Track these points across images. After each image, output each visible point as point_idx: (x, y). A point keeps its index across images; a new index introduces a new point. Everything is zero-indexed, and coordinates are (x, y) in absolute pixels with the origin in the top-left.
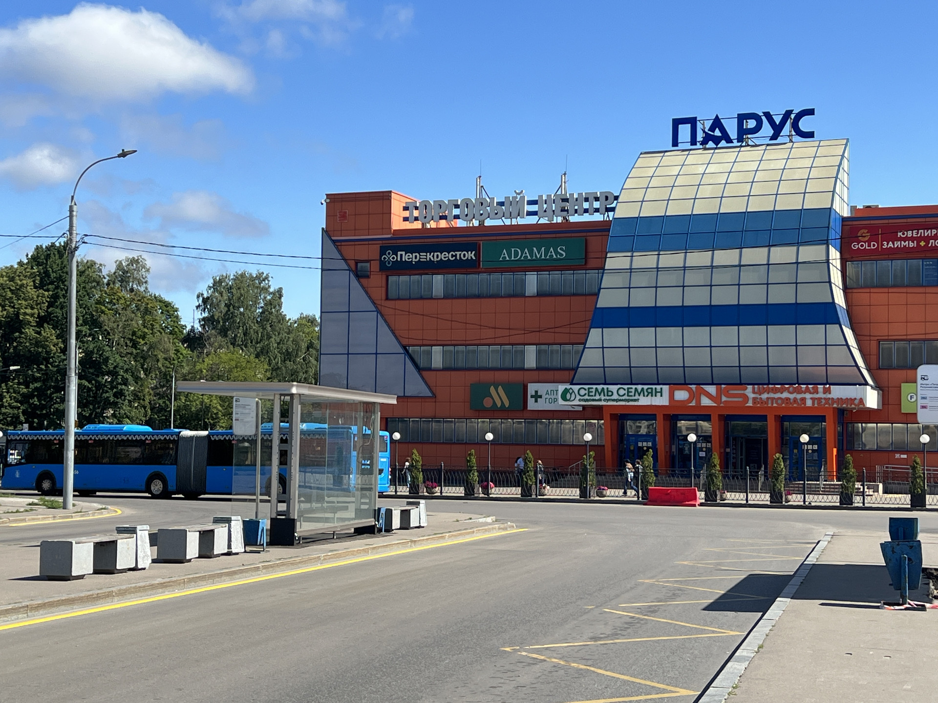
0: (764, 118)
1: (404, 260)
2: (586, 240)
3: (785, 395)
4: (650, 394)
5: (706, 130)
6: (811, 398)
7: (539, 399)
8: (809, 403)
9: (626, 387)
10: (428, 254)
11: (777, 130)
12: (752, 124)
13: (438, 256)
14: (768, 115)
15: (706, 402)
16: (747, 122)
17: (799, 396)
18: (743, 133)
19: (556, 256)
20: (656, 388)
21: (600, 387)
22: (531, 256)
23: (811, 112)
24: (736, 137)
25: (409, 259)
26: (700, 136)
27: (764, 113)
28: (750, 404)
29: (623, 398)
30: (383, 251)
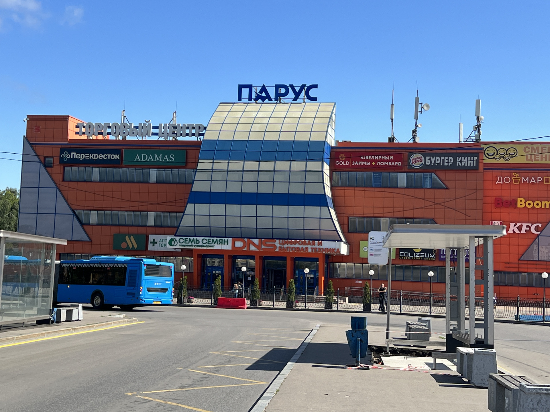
0: (290, 88)
1: (75, 157)
2: (187, 152)
3: (297, 246)
4: (221, 243)
5: (258, 93)
6: (311, 248)
7: (155, 244)
8: (310, 251)
9: (207, 238)
10: (90, 155)
11: (297, 95)
12: (283, 91)
13: (96, 156)
14: (292, 86)
15: (253, 248)
16: (280, 89)
17: (304, 247)
18: (278, 96)
19: (169, 160)
20: (224, 240)
21: (192, 238)
22: (154, 159)
23: (316, 86)
24: (274, 98)
25: (78, 157)
26: (254, 96)
27: (290, 85)
28: (277, 250)
29: (205, 245)
30: (62, 151)
